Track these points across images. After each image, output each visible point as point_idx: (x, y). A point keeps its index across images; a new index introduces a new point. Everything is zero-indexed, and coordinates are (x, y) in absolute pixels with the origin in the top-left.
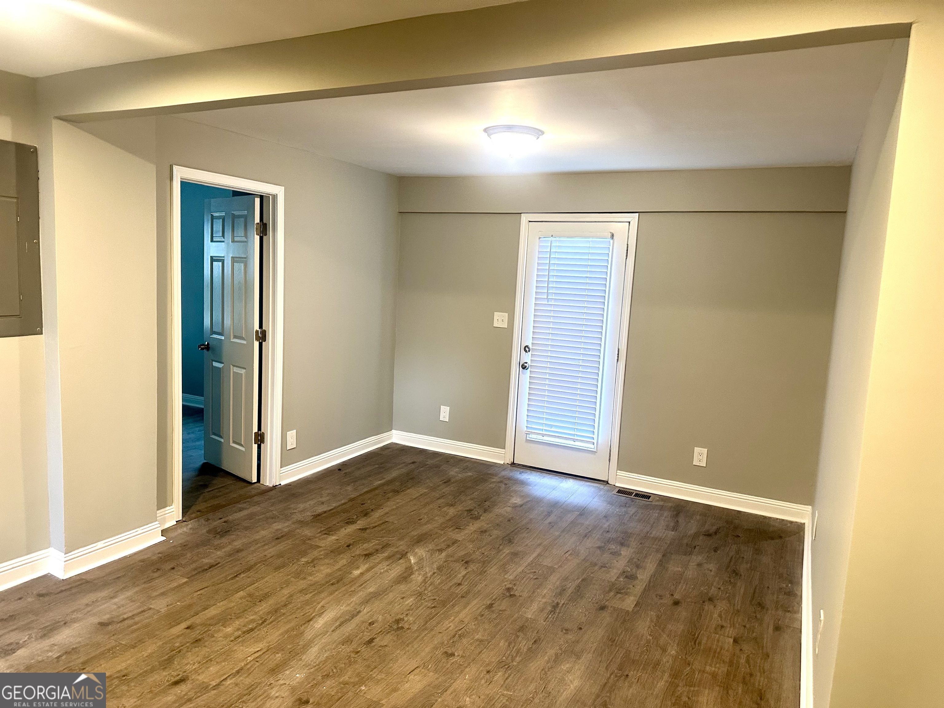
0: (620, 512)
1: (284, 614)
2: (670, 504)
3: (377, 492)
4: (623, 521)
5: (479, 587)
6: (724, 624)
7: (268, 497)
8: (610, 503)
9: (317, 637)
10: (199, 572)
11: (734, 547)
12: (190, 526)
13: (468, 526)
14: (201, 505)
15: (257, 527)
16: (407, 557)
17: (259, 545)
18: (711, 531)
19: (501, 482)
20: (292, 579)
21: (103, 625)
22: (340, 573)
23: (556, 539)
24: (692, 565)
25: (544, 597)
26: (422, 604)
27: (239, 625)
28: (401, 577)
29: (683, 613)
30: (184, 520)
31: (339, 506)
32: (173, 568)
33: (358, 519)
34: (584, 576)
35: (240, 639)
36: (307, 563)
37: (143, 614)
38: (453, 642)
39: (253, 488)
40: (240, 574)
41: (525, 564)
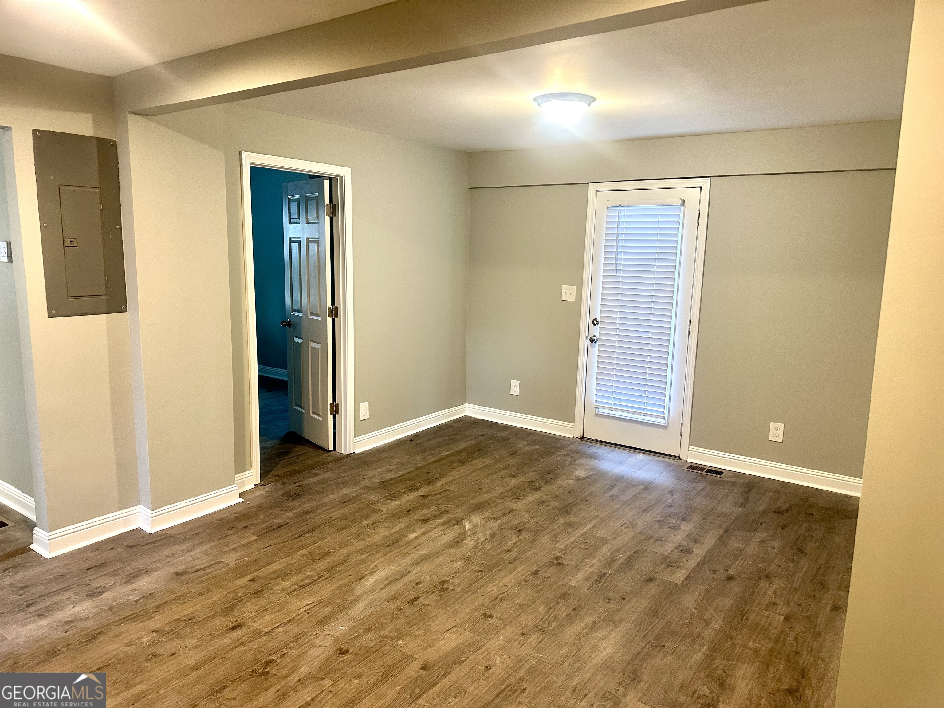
0: (687, 488)
1: (339, 571)
2: (743, 481)
3: (443, 462)
4: (689, 497)
5: (529, 554)
6: (778, 602)
7: (341, 464)
8: (679, 479)
9: (365, 593)
10: (269, 531)
11: (805, 525)
12: (267, 489)
13: (527, 496)
14: (279, 470)
15: (328, 491)
16: (463, 524)
17: (327, 508)
18: (782, 509)
19: (568, 455)
20: (352, 540)
21: (177, 574)
22: (397, 536)
23: (614, 512)
24: (755, 541)
25: (592, 567)
26: (469, 568)
27: (297, 580)
28: (454, 541)
29: (735, 588)
30: (262, 483)
31: (406, 474)
32: (246, 527)
33: (421, 486)
34: (637, 548)
35: (296, 593)
36: (368, 525)
37: (213, 566)
38: (493, 605)
39: (329, 456)
40: (305, 534)
41: (578, 535)
